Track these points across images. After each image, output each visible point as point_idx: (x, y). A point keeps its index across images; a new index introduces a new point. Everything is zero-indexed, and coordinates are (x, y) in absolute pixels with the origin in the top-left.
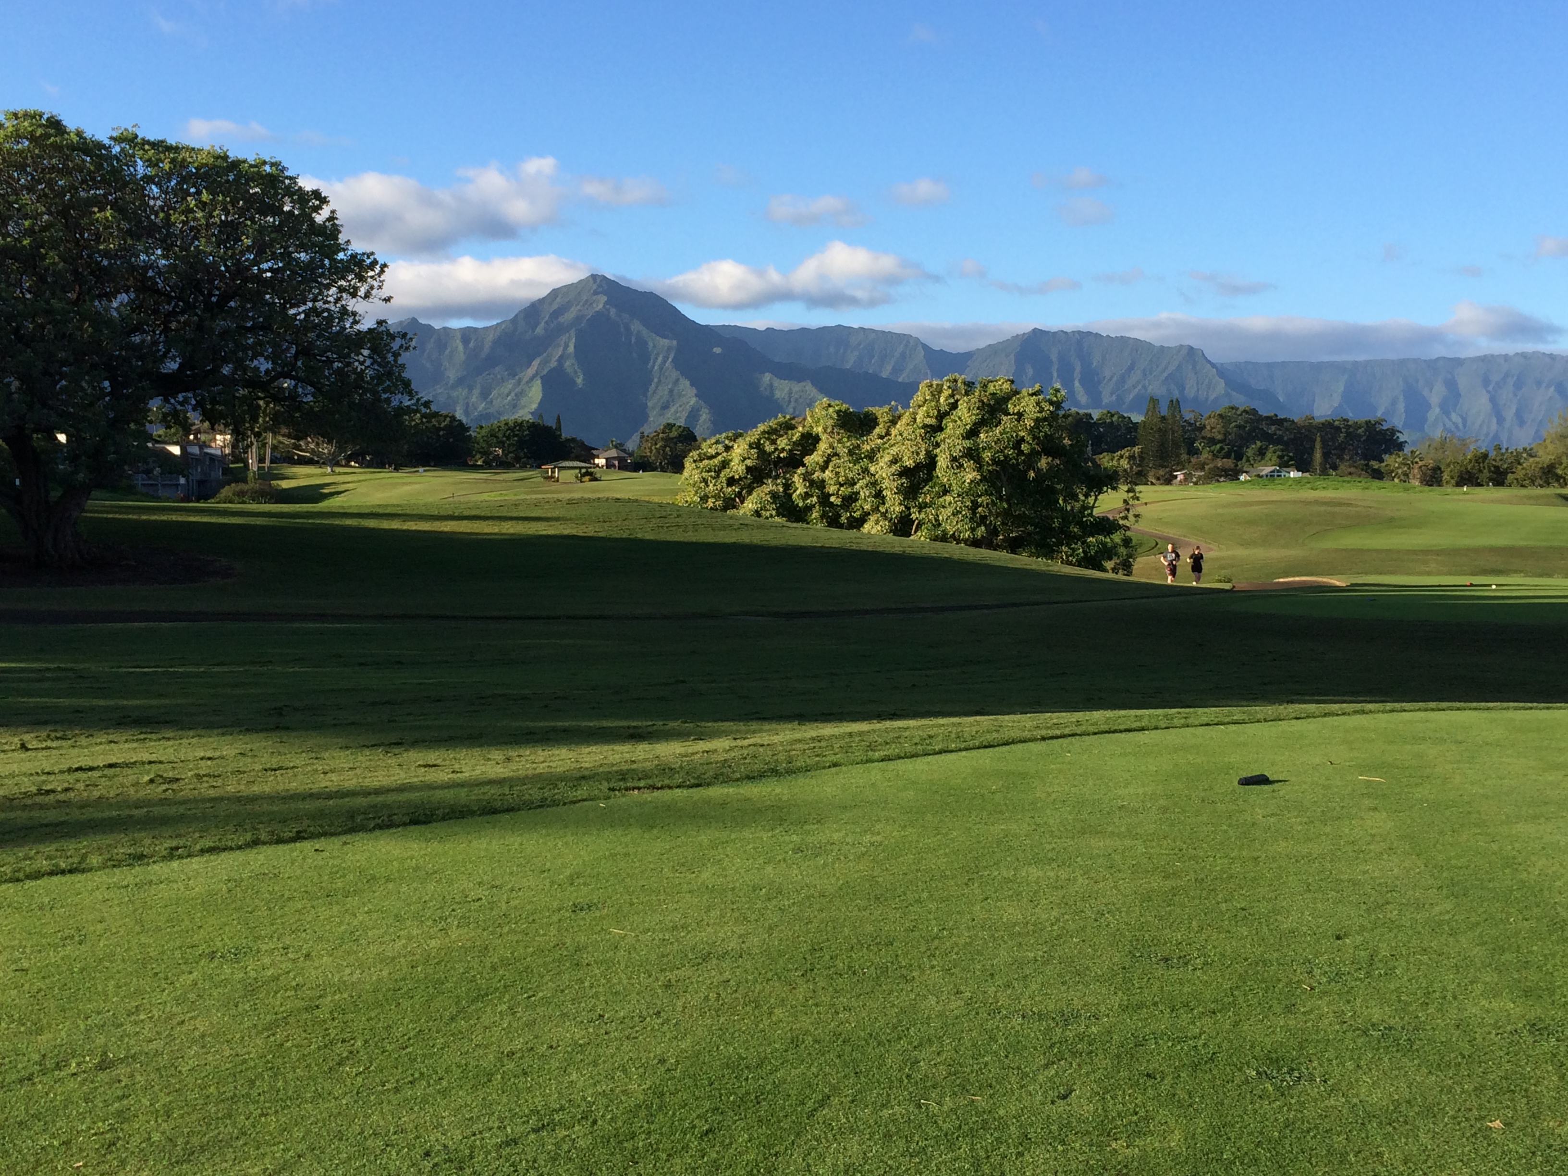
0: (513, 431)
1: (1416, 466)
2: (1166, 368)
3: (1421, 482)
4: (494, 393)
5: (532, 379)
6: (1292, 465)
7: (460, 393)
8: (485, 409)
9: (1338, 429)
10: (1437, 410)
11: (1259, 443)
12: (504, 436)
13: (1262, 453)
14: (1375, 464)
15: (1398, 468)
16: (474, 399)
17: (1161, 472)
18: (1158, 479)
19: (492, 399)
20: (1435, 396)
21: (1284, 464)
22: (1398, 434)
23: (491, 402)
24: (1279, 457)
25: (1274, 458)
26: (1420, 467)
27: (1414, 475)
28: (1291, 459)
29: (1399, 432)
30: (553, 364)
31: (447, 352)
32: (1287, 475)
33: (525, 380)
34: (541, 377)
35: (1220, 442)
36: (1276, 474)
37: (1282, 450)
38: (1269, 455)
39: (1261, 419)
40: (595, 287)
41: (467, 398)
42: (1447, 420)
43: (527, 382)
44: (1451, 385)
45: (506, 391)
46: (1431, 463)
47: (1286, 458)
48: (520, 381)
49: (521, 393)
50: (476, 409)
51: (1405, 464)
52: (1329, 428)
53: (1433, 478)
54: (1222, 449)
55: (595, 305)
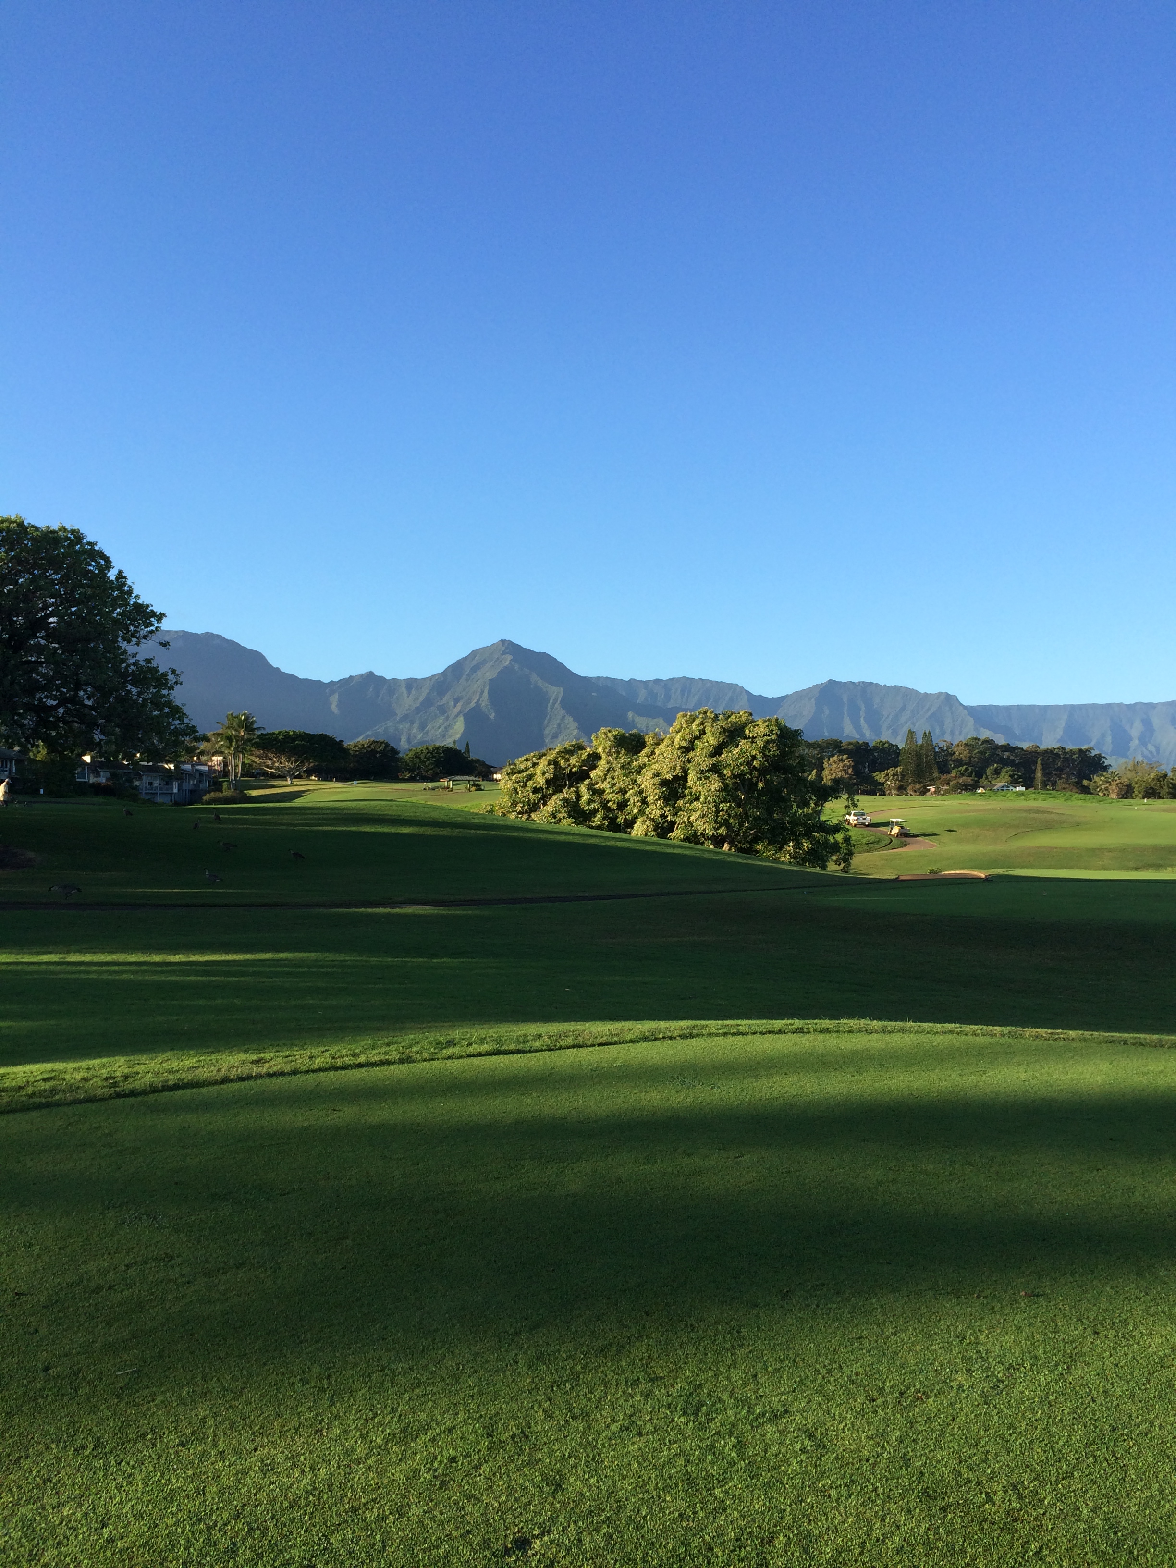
0: (432, 753)
1: (1114, 783)
2: (928, 710)
3: (1118, 795)
4: (429, 727)
5: (457, 716)
6: (1020, 782)
7: (404, 726)
8: (422, 737)
9: (1057, 755)
10: (1136, 742)
11: (995, 765)
12: (425, 757)
13: (997, 772)
14: (1085, 782)
15: (1101, 785)
16: (414, 731)
17: (918, 786)
18: (915, 791)
19: (428, 730)
20: (1136, 730)
21: (1014, 782)
22: (1104, 760)
23: (427, 733)
24: (1010, 776)
25: (1007, 777)
26: (1117, 784)
27: (1113, 791)
28: (1020, 777)
29: (1104, 757)
30: (473, 704)
31: (395, 697)
32: (1014, 789)
33: (453, 716)
34: (464, 715)
35: (966, 764)
36: (1005, 788)
37: (1014, 771)
38: (1002, 774)
39: (997, 747)
40: (504, 649)
41: (410, 730)
42: (1144, 749)
43: (453, 719)
44: (1147, 723)
45: (438, 725)
46: (1125, 780)
47: (1016, 777)
48: (447, 718)
49: (449, 726)
50: (415, 738)
51: (1107, 782)
52: (1050, 756)
53: (1127, 792)
54: (967, 769)
55: (503, 662)
